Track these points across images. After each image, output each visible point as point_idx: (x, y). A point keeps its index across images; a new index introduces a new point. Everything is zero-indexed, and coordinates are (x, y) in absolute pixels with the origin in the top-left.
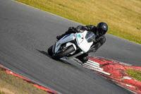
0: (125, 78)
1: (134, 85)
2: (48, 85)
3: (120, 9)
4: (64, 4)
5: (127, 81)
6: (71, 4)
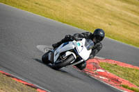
0: (99, 70)
1: (107, 77)
2: (26, 78)
3: (93, 6)
4: (40, 3)
5: (100, 74)
6: (47, 3)
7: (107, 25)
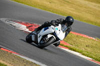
7: (49, 3)
